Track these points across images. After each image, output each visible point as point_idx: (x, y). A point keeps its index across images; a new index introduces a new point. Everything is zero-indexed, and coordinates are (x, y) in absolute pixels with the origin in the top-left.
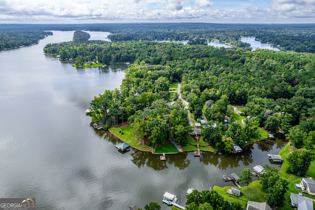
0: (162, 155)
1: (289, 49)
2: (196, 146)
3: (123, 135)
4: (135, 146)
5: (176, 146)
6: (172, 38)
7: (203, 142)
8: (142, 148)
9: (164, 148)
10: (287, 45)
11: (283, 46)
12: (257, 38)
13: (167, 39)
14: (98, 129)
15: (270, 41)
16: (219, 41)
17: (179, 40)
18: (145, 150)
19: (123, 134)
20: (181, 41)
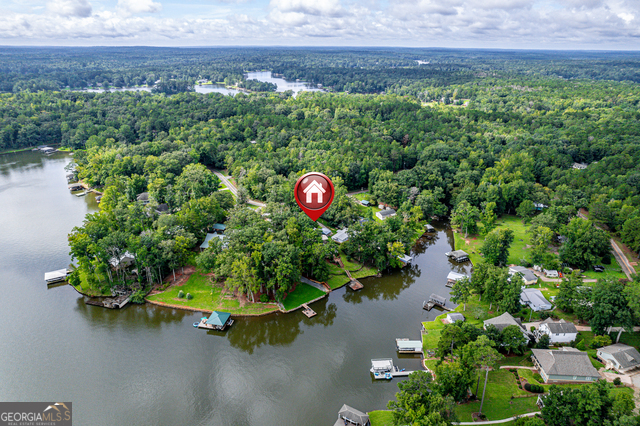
0: (303, 308)
1: (340, 90)
2: (345, 274)
3: (193, 300)
4: (239, 310)
5: (312, 284)
6: (106, 81)
7: (350, 264)
8: (256, 310)
9: (296, 296)
10: (336, 82)
11: (328, 86)
12: (273, 72)
13: (94, 86)
14: (121, 306)
15: (301, 77)
16: (210, 82)
17: (125, 85)
18: (265, 312)
19: (191, 298)
20: (130, 86)
